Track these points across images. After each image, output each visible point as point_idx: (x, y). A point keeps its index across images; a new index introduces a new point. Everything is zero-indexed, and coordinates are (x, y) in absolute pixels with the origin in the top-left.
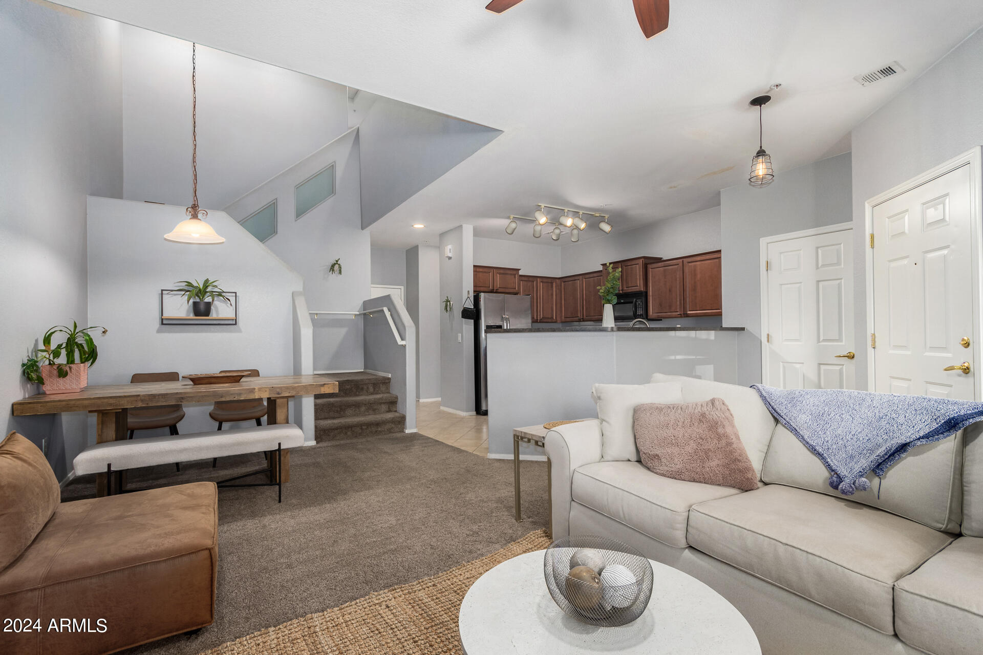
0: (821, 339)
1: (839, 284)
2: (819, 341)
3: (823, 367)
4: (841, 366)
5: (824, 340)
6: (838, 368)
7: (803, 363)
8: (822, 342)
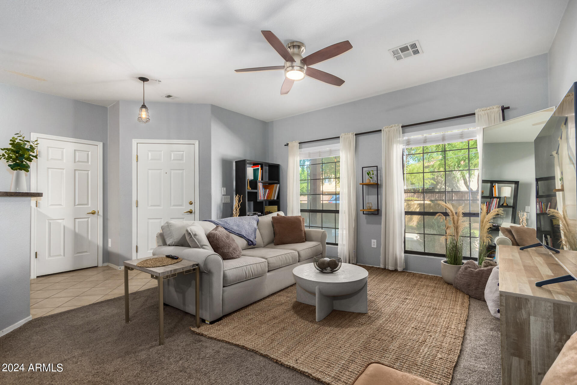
0: (77, 203)
1: (87, 173)
2: (75, 205)
3: (77, 220)
4: (87, 219)
5: (78, 205)
6: (86, 220)
7: (64, 219)
8: (76, 206)
